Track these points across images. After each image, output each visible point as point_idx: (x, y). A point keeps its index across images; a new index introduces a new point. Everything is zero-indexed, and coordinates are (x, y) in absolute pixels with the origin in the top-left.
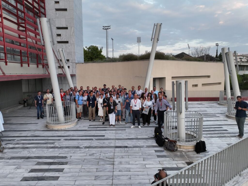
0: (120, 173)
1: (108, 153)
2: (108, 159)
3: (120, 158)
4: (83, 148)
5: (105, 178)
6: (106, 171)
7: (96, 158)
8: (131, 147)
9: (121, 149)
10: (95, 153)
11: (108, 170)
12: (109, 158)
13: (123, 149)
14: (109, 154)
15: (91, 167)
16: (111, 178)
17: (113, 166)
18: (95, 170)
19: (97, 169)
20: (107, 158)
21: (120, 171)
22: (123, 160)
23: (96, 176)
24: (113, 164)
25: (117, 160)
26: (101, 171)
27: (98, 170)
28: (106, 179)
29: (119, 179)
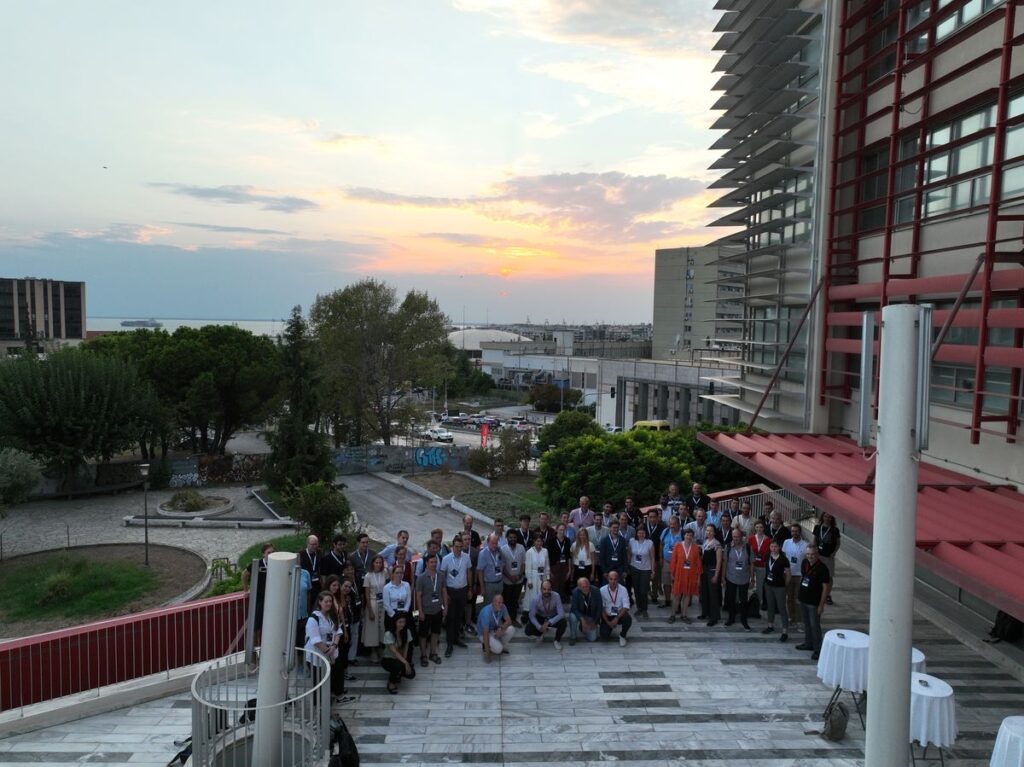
0: (486, 684)
1: (522, 733)
2: (516, 715)
3: (486, 718)
4: (602, 754)
5: (515, 676)
6: (516, 689)
7: (548, 718)
8: (452, 756)
9: (483, 751)
10: (555, 732)
11: (512, 690)
12: (515, 717)
13: (476, 751)
14: (518, 732)
15: (549, 695)
16: (502, 675)
17: (503, 699)
18: (538, 690)
19: (535, 693)
20: (521, 719)
21: (488, 688)
22: (479, 713)
23: (533, 678)
24: (501, 702)
25: (494, 712)
26: (526, 688)
27: (532, 690)
28: (511, 674)
29: (489, 674)
